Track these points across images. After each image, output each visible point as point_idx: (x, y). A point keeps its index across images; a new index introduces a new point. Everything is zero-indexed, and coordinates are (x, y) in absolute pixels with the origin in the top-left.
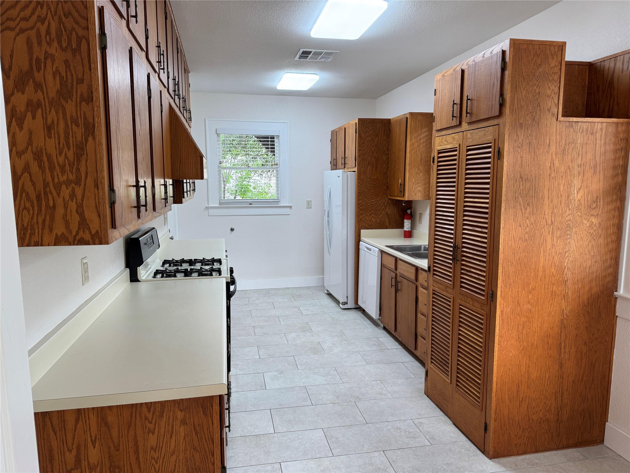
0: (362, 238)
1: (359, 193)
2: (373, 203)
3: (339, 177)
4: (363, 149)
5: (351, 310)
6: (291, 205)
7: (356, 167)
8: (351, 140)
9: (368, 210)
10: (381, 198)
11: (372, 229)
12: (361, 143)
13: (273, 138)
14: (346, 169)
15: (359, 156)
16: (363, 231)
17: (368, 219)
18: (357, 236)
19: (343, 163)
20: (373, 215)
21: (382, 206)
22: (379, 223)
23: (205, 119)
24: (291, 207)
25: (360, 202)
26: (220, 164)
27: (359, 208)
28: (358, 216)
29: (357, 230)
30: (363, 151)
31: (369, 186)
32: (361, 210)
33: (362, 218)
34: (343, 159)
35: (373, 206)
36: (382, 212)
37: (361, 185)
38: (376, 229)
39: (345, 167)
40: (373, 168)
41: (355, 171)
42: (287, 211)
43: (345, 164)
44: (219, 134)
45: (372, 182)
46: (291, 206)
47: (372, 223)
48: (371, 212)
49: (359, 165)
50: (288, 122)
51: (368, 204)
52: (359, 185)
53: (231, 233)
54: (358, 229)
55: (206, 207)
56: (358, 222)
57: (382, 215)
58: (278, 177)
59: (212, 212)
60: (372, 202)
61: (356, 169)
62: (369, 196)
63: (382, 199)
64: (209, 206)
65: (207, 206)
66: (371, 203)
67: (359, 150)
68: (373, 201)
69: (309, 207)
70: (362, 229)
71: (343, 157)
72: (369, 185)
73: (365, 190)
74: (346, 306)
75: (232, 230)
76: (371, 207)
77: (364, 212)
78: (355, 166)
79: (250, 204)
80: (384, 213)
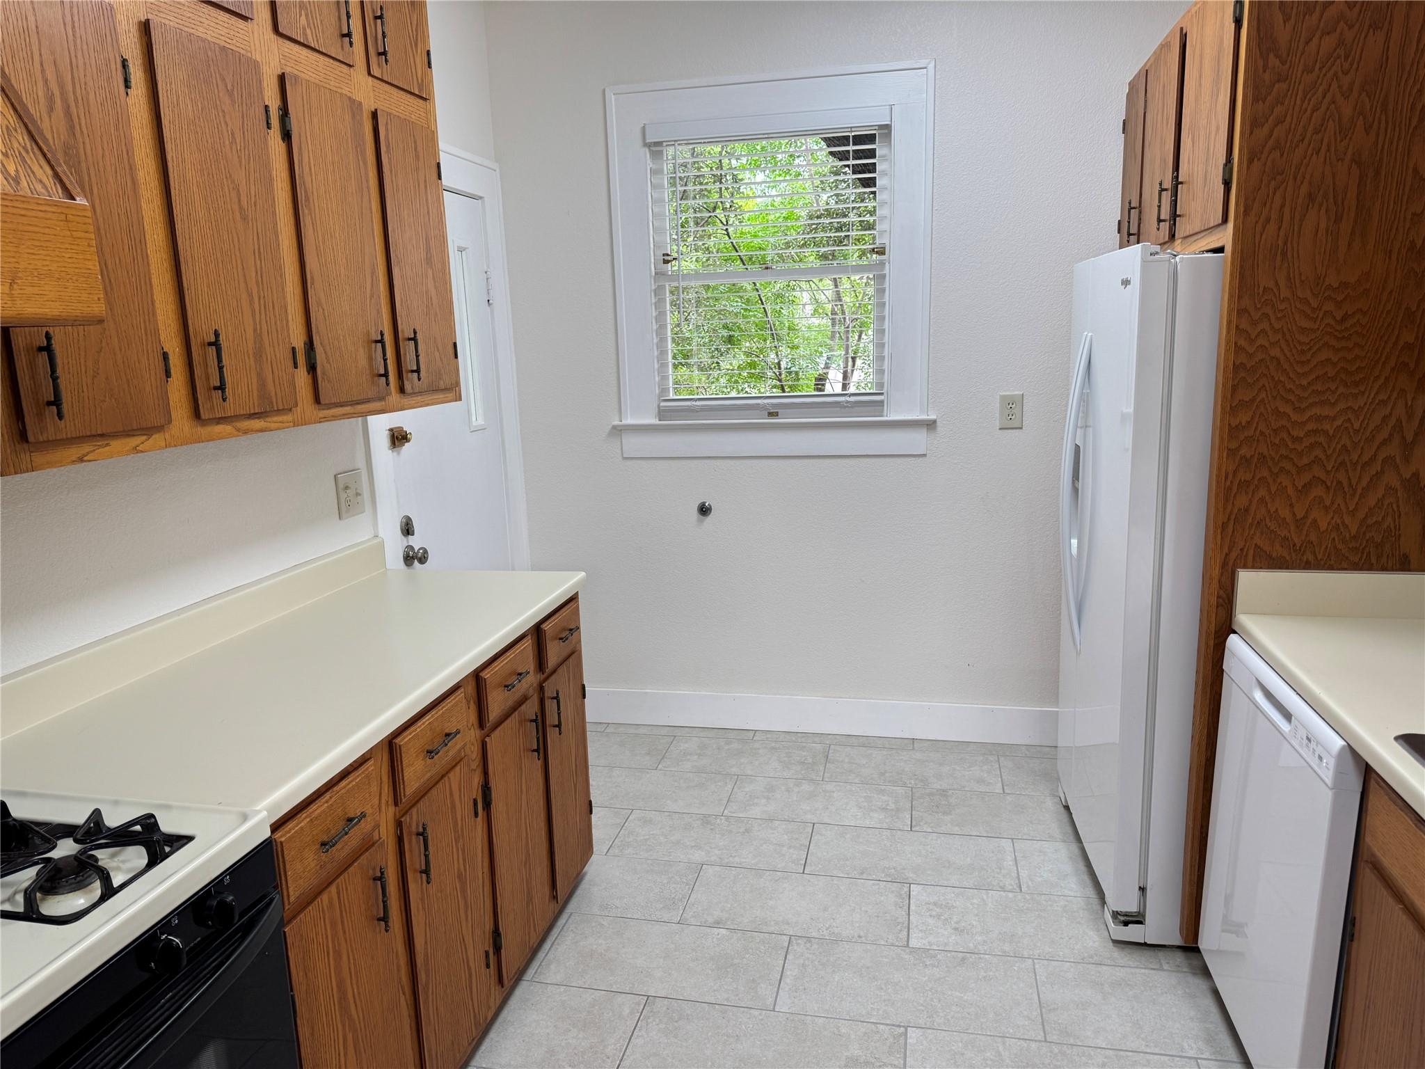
0: (1243, 618)
1: (1236, 368)
2: (1327, 426)
3: (1126, 283)
4: (1279, 110)
5: (1161, 954)
6: (933, 417)
7: (1230, 225)
8: (1207, 82)
9: (1288, 466)
10: (1383, 396)
11: (1307, 566)
12: (1267, 77)
13: (871, 139)
14: (1178, 242)
15: (1251, 156)
16: (1248, 581)
17: (1285, 513)
18: (1214, 601)
19: (1165, 214)
20: (1318, 491)
21: (1384, 443)
22: (1354, 538)
23: (604, 91)
24: (931, 425)
25: (1244, 418)
26: (666, 262)
27: (1232, 452)
28: (1227, 500)
29: (1216, 572)
30: (1279, 122)
31: (1303, 330)
32: (1246, 461)
33: (1247, 510)
34: (1166, 197)
35: (1322, 439)
36: (1379, 475)
37: (1254, 323)
38: (1331, 568)
39: (1172, 236)
40: (1338, 219)
41: (1220, 250)
42: (916, 441)
43: (1174, 216)
44: (659, 144)
45: (1329, 306)
46: (935, 422)
47: (1313, 537)
48: (1306, 477)
49: (1246, 210)
50: (931, 66)
51: (1295, 433)
52: (1244, 325)
53: (700, 522)
54: (1224, 565)
55: (614, 427)
56: (1224, 526)
57: (1381, 492)
58: (884, 304)
59: (633, 444)
60: (1319, 419)
61: (1225, 237)
62: (1304, 388)
63: (1383, 403)
64: (624, 422)
65: (617, 423)
66: (1311, 426)
67: (1253, 123)
68: (1326, 411)
69: (1010, 424)
70: (1245, 567)
71: (1168, 184)
72: (1306, 324)
73: (1275, 352)
74: (1133, 933)
75: (704, 510)
76: (1312, 447)
77: (1265, 473)
78: (1225, 220)
79: (771, 414)
80: (1396, 483)
